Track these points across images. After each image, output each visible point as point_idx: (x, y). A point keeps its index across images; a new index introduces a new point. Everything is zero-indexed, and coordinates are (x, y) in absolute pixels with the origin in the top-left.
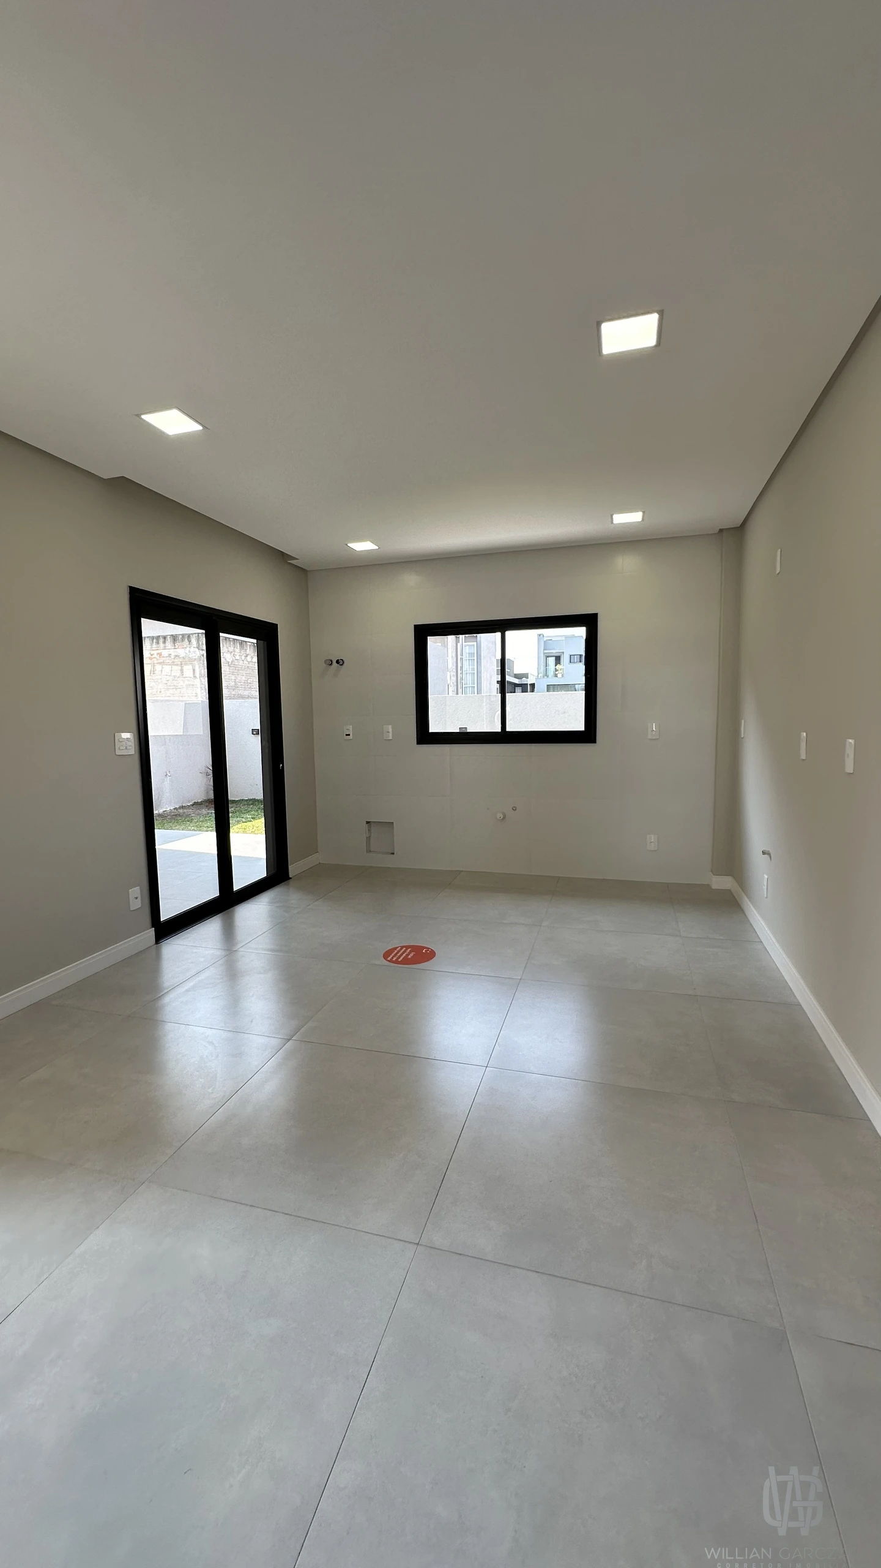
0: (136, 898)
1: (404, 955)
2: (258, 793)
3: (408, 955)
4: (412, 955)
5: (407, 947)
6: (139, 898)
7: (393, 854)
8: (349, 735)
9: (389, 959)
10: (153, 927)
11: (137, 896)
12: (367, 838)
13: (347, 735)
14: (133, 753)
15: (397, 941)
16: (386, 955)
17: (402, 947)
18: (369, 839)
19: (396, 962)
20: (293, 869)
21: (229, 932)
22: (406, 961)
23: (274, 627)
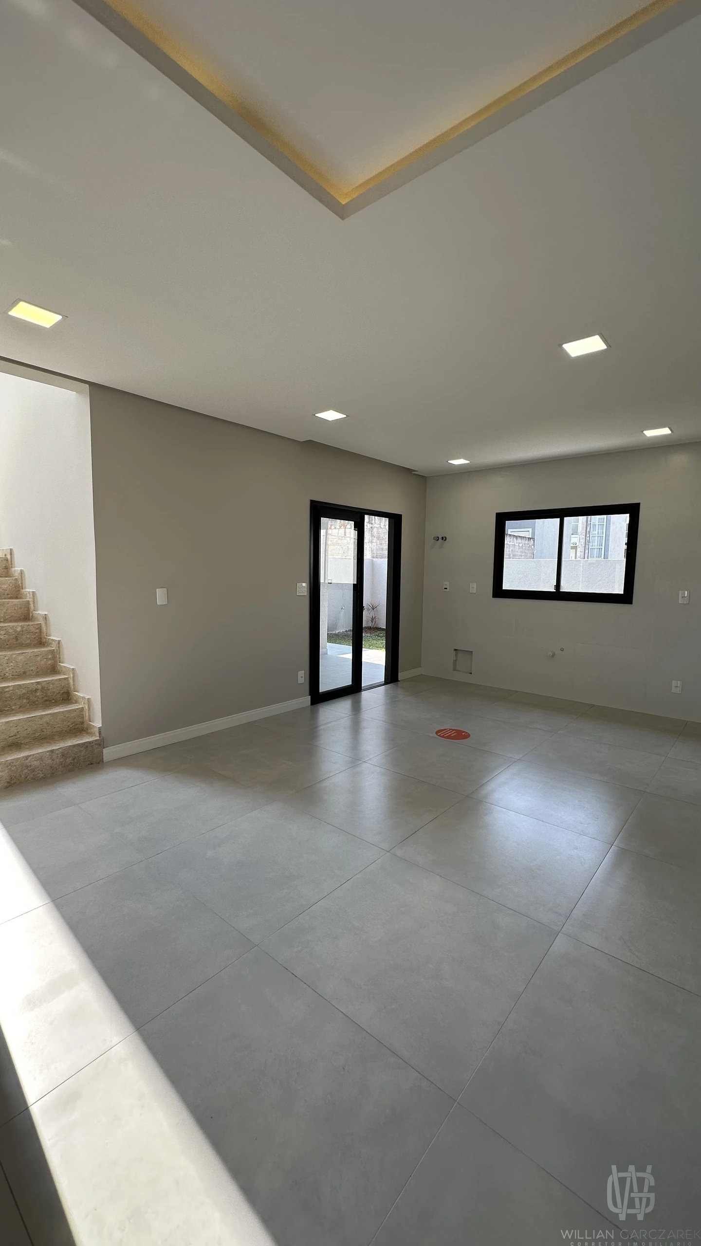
0: (302, 677)
1: (449, 734)
2: (383, 624)
3: (452, 734)
4: (455, 734)
5: (453, 730)
6: (303, 677)
7: (471, 673)
8: (446, 588)
9: (438, 734)
10: (310, 695)
11: (303, 676)
12: (454, 660)
13: (445, 588)
14: (306, 594)
15: (449, 725)
16: (437, 733)
17: (450, 729)
18: (455, 661)
19: (443, 737)
20: (401, 676)
21: (357, 708)
22: (449, 737)
23: (400, 516)
